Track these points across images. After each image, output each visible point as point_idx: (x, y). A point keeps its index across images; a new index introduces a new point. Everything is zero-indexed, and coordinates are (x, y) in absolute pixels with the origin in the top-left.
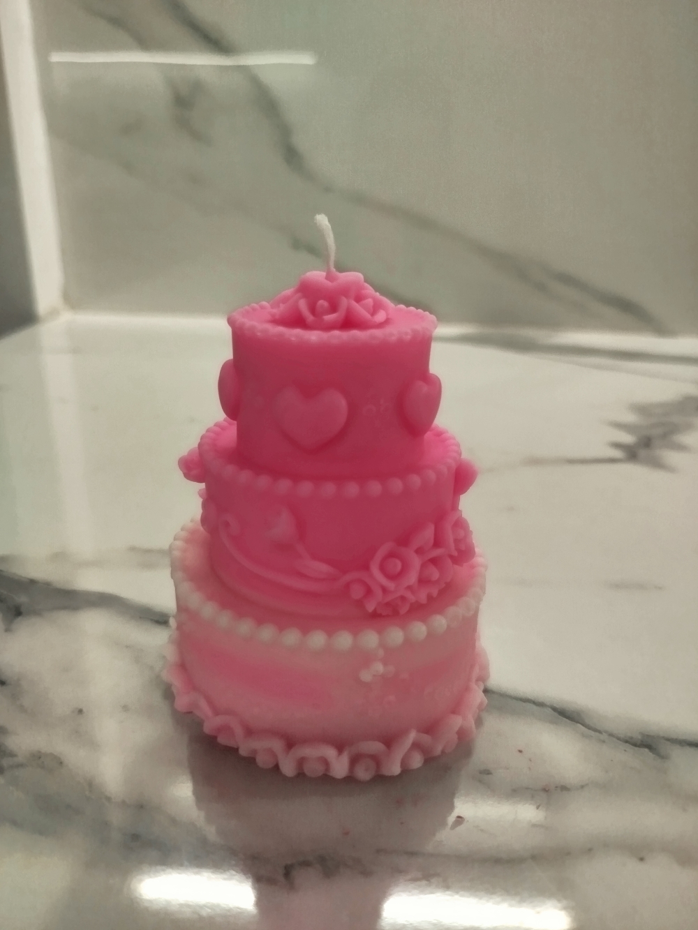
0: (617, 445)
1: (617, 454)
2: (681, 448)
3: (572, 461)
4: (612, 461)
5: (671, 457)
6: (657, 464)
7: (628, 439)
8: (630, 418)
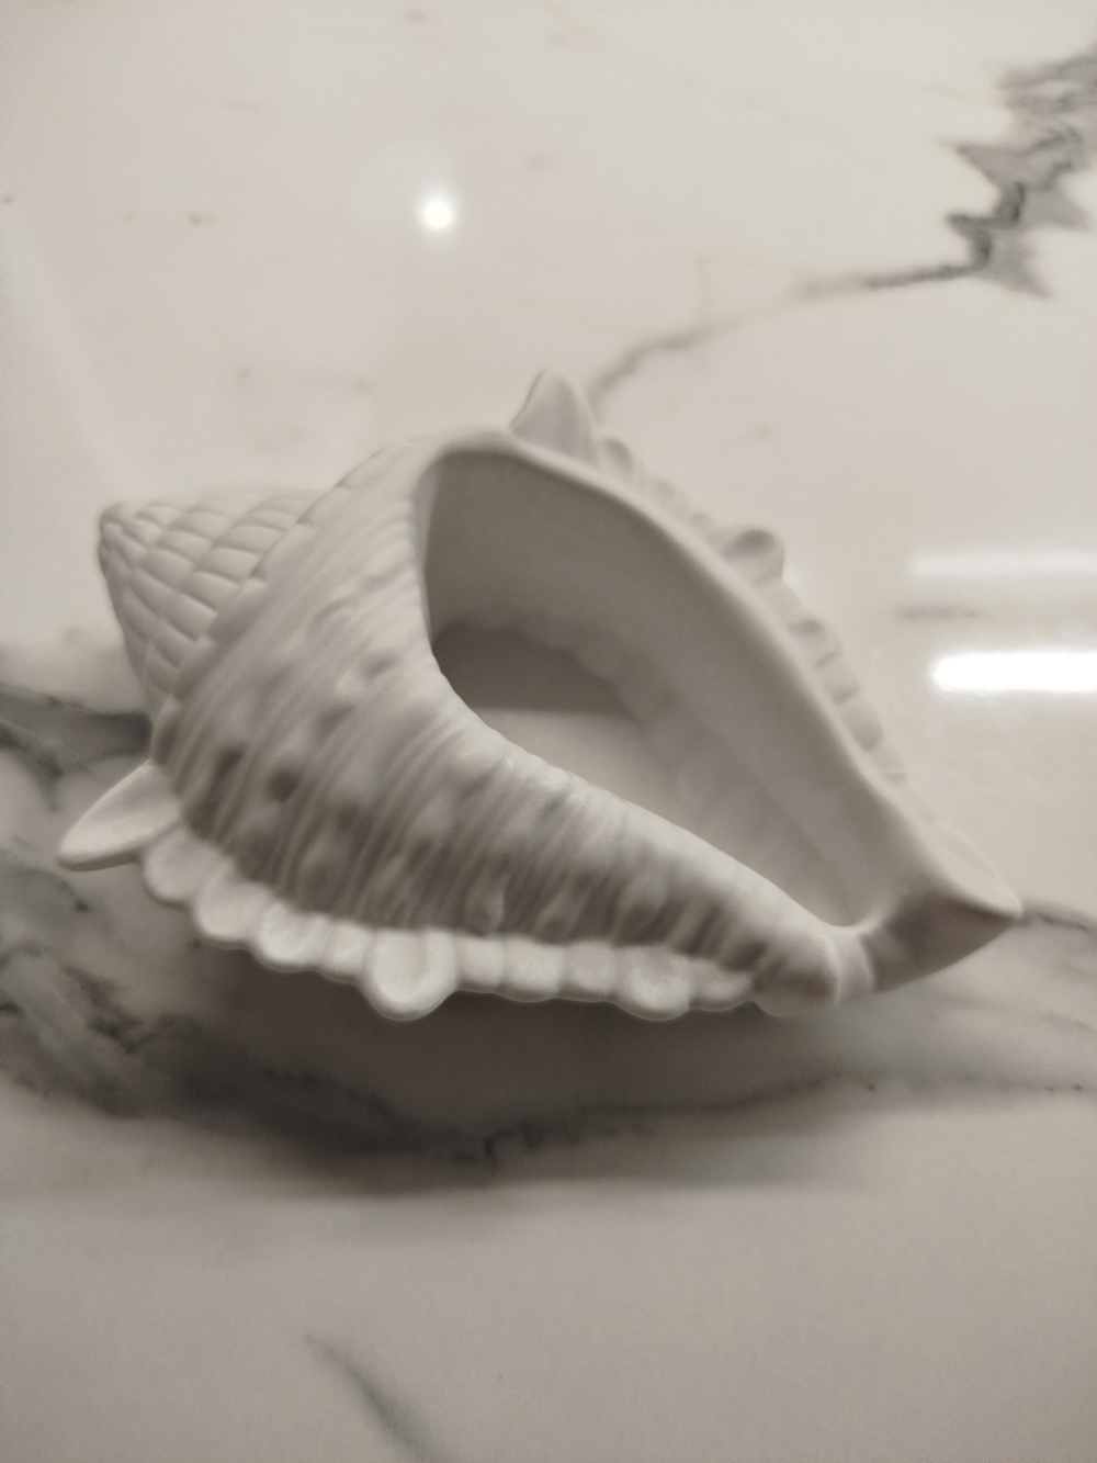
0: (960, 222)
1: (956, 249)
2: (1071, 219)
3: (875, 283)
4: (946, 273)
5: (1050, 248)
6: (1021, 277)
7: (980, 197)
8: (995, 124)
